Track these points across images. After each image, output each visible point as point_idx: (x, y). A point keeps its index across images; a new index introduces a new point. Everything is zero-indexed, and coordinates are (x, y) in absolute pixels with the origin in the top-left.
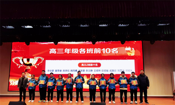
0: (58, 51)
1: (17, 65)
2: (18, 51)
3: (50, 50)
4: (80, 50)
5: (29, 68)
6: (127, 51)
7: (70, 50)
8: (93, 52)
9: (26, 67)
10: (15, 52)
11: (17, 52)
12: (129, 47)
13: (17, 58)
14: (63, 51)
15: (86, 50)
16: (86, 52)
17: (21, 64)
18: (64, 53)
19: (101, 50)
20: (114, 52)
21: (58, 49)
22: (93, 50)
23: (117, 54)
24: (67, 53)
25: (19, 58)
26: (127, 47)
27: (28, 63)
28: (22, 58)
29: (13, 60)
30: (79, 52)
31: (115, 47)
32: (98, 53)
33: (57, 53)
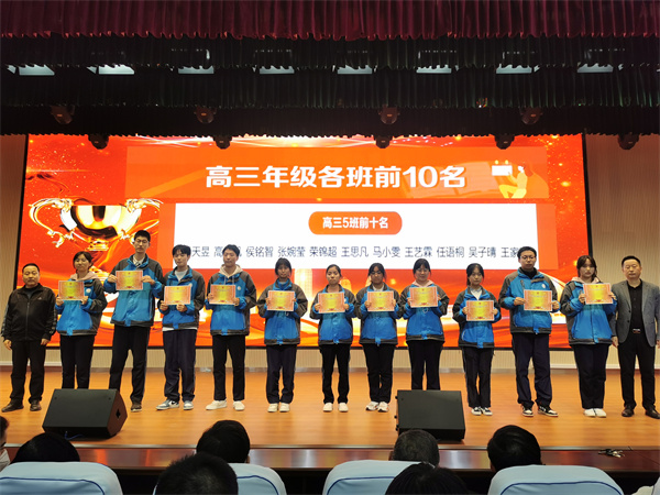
0: (239, 176)
1: (51, 233)
2: (53, 172)
3: (207, 173)
5: (102, 245)
9: (87, 244)
10: (40, 176)
11: (48, 176)
12: (507, 162)
13: (47, 201)
16: (345, 181)
17: (68, 231)
18: (263, 184)
19: (401, 173)
20: (451, 182)
21: (238, 169)
23: (460, 192)
24: (273, 184)
25: (58, 203)
26: (497, 162)
27: (98, 226)
28: (71, 204)
29: (32, 214)
31: (455, 162)
32: (390, 185)
33: (235, 185)
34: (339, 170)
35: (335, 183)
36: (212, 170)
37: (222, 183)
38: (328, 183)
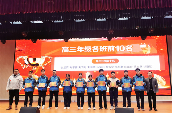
0: (71, 49)
1: (22, 65)
2: (23, 49)
3: (62, 49)
4: (93, 48)
5: (35, 68)
6: (142, 48)
7: (83, 49)
8: (107, 50)
9: (31, 68)
10: (19, 50)
11: (21, 50)
12: (144, 44)
13: (21, 57)
14: (75, 49)
15: (99, 48)
16: (99, 50)
17: (26, 65)
18: (77, 51)
19: (115, 47)
20: (129, 50)
21: (70, 47)
22: (107, 48)
23: (131, 52)
24: (80, 51)
25: (24, 57)
26: (142, 44)
27: (34, 63)
28: (27, 58)
29: (17, 60)
30: (92, 50)
31: (130, 44)
32: (112, 51)
33: (70, 52)
34: (98, 47)
35: (96, 51)
36: (63, 48)
37: (66, 51)
38: (95, 51)
